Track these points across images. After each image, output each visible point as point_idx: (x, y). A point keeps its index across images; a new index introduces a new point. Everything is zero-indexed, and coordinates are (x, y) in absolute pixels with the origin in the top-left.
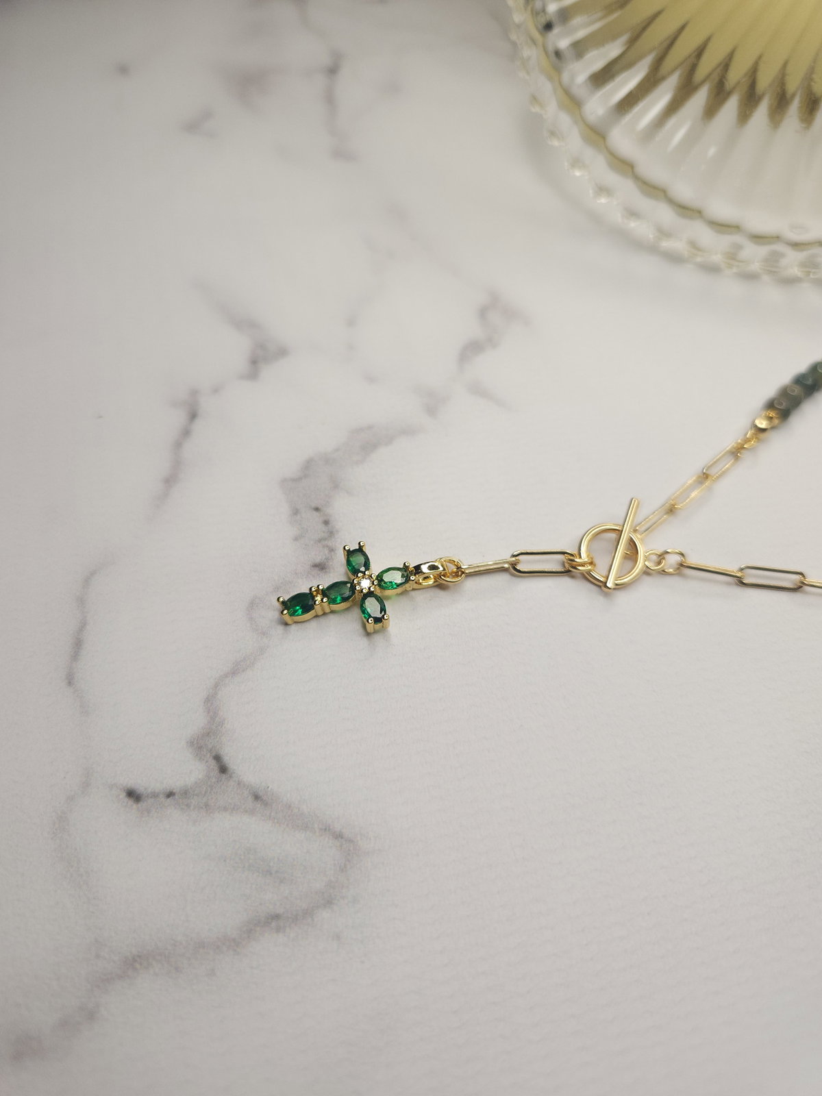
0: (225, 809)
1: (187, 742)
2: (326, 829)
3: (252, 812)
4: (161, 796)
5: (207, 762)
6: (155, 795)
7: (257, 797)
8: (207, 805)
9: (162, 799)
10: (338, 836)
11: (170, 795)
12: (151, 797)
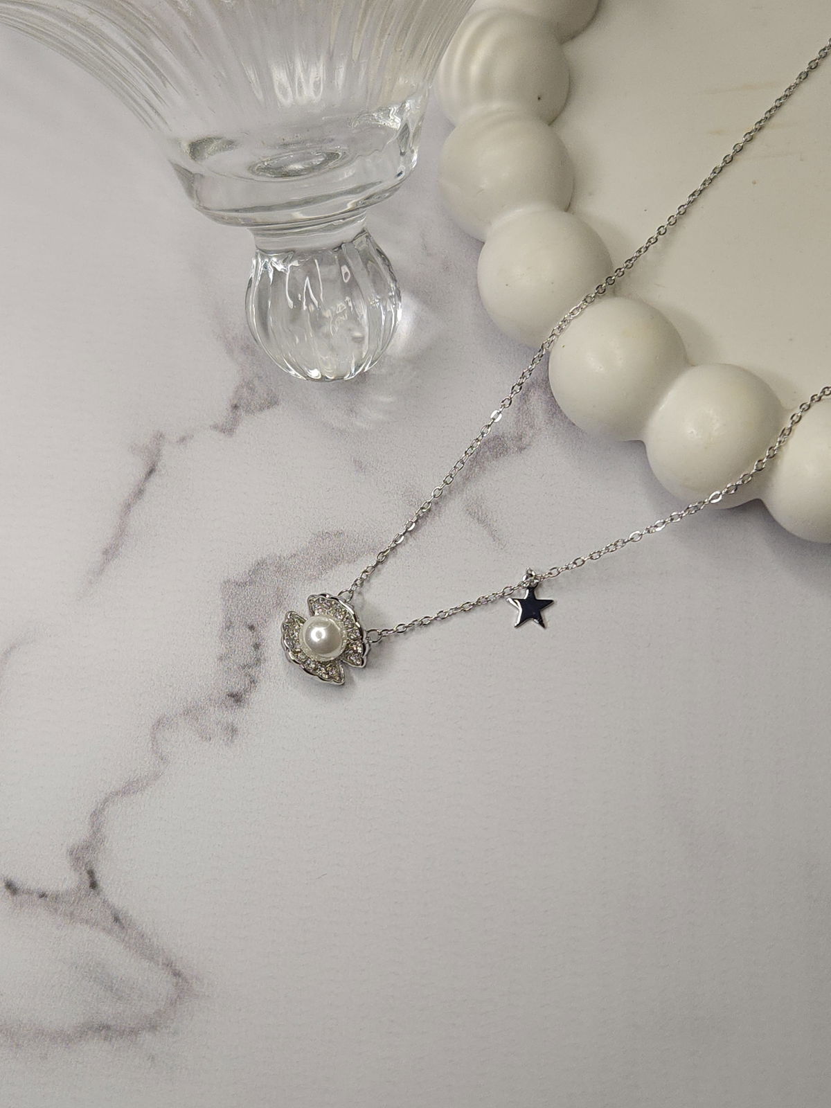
0: (87, 922)
1: (68, 851)
2: (169, 965)
3: (109, 932)
4: (35, 894)
5: (81, 874)
6: (29, 892)
7: (116, 919)
8: (72, 913)
9: (35, 897)
10: (177, 974)
11: (43, 895)
12: (26, 894)
